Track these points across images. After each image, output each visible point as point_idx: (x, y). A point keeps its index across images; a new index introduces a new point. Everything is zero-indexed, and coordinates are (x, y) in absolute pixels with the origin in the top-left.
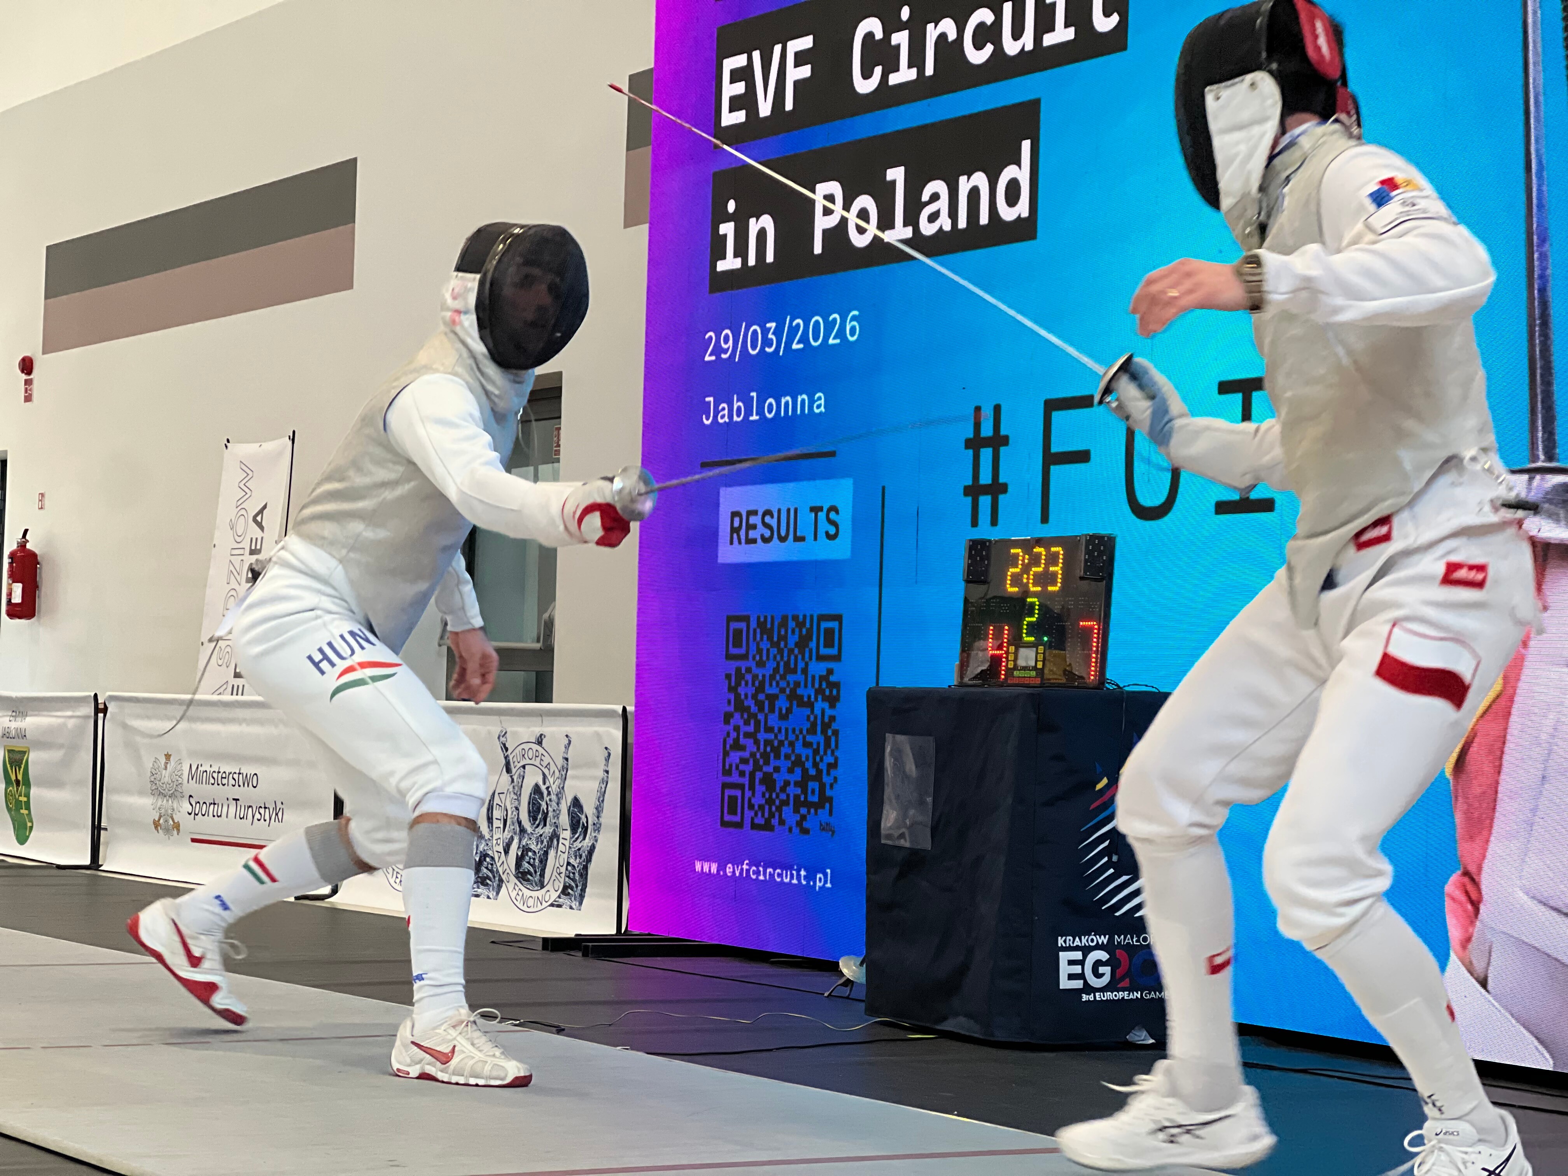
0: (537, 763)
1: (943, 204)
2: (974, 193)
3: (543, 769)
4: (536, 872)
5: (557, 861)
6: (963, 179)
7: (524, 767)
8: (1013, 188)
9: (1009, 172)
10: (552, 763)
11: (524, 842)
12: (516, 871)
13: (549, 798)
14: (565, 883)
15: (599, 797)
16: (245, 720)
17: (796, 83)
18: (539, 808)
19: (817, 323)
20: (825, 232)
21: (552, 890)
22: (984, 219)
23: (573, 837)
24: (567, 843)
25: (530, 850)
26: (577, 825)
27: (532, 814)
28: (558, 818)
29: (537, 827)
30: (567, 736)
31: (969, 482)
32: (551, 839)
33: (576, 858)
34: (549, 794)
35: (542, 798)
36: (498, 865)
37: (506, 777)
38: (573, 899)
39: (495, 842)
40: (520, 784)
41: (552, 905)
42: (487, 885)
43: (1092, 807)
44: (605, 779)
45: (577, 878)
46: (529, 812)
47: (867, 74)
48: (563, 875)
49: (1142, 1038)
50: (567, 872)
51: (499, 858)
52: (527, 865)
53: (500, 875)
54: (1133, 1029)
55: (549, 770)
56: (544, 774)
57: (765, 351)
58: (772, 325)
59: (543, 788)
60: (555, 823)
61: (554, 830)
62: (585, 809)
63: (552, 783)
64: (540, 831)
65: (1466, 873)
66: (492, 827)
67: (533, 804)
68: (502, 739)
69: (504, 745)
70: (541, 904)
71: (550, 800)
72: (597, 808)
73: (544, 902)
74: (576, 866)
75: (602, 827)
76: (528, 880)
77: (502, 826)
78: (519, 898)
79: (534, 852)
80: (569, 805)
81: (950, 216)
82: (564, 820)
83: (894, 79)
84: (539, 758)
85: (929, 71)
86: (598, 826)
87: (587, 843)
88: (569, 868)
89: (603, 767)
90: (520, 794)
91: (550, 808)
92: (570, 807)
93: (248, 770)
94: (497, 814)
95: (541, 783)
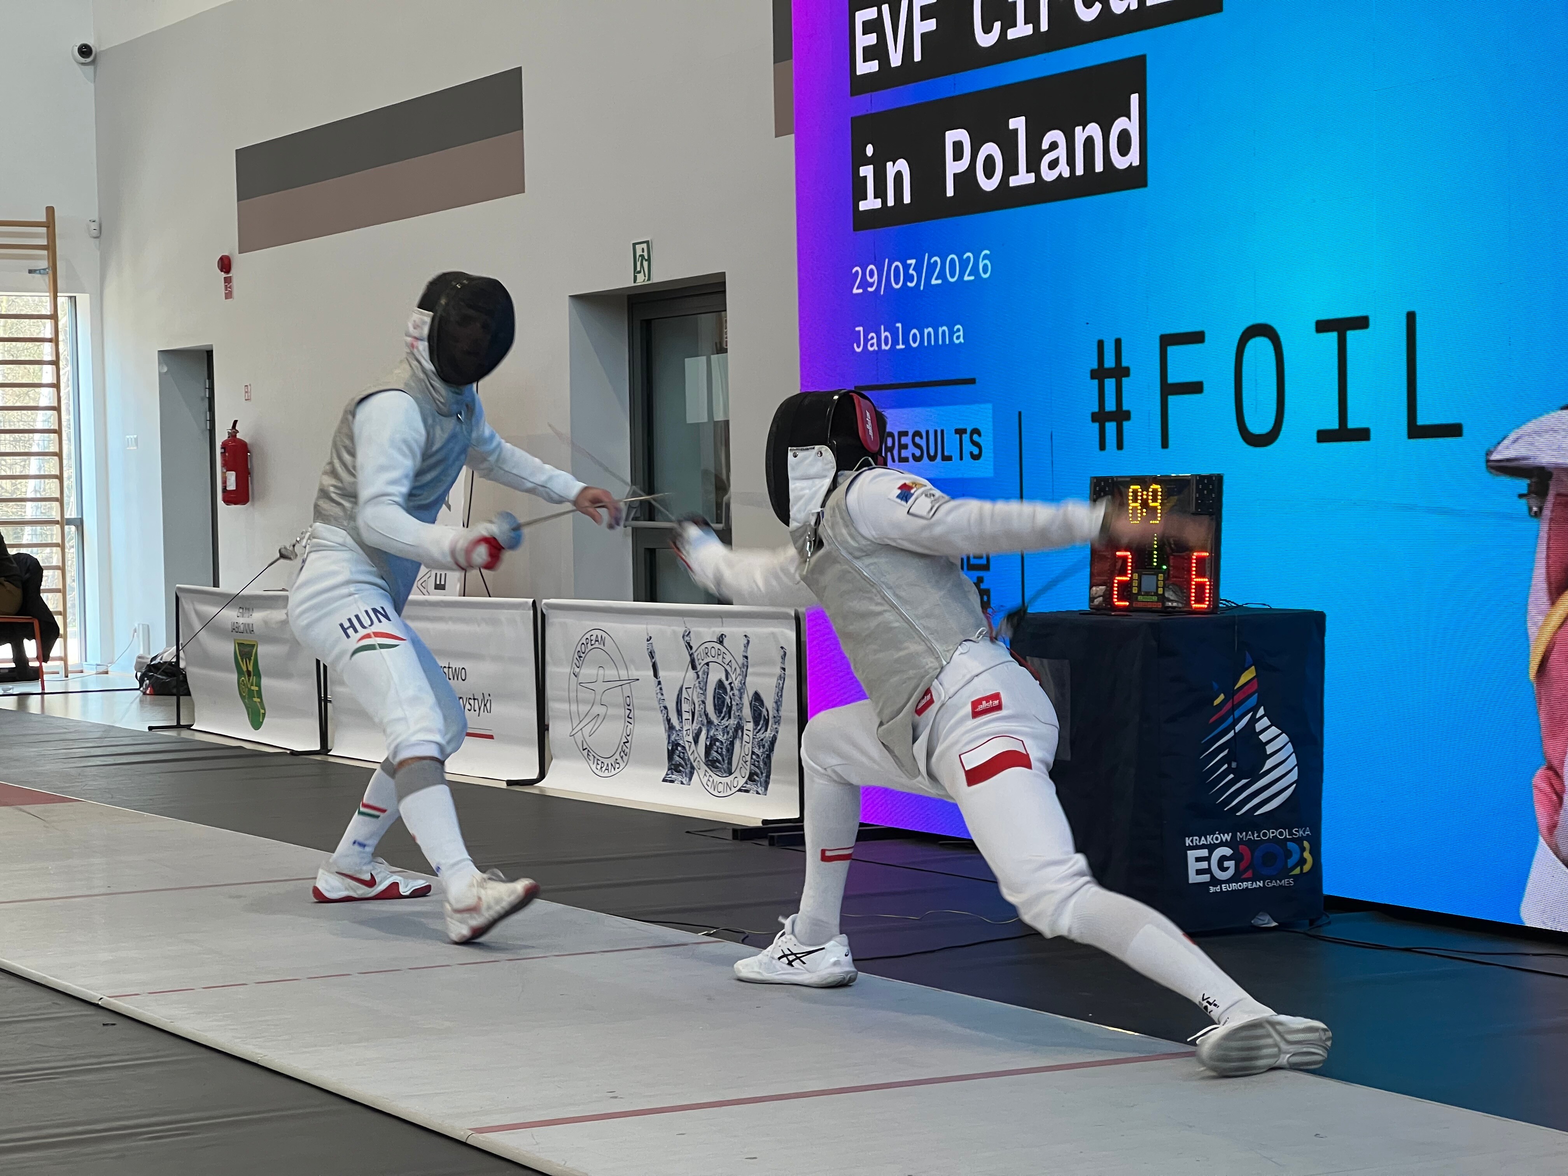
0: (720, 660)
1: (1061, 153)
2: (1089, 142)
3: (725, 666)
4: (723, 760)
5: (742, 750)
6: (1078, 129)
7: (707, 664)
8: (1124, 136)
9: (1120, 124)
10: (733, 661)
11: (711, 733)
12: (705, 758)
13: (732, 692)
14: (751, 770)
15: (778, 693)
16: (451, 619)
17: (924, 36)
18: (723, 702)
19: (952, 260)
20: (956, 176)
21: (740, 778)
22: (1099, 167)
23: (756, 729)
24: (751, 734)
25: (717, 740)
26: (759, 718)
27: (717, 707)
28: (741, 711)
29: (722, 720)
30: (746, 636)
31: (1096, 409)
32: (736, 730)
33: (759, 748)
34: (732, 689)
35: (726, 692)
36: (690, 753)
37: (691, 674)
38: (759, 784)
39: (685, 733)
40: (705, 680)
41: (740, 790)
42: (680, 771)
43: (1211, 721)
44: (783, 675)
45: (762, 766)
46: (715, 706)
47: (987, 29)
48: (748, 763)
49: (1266, 922)
50: (753, 761)
51: (690, 747)
52: (715, 754)
53: (691, 763)
54: (1257, 914)
55: (731, 667)
56: (726, 670)
57: (908, 287)
58: (913, 262)
59: (726, 683)
60: (739, 715)
61: (738, 722)
62: (766, 703)
63: (734, 679)
64: (725, 722)
65: (1550, 768)
66: (682, 719)
67: (718, 698)
68: (687, 638)
69: (689, 644)
70: (730, 789)
71: (733, 694)
72: (776, 702)
73: (732, 788)
74: (760, 755)
75: (782, 720)
76: (717, 767)
77: (691, 718)
78: (709, 784)
79: (722, 742)
80: (750, 699)
81: (1068, 164)
82: (747, 712)
83: (1012, 34)
84: (721, 656)
85: (1044, 27)
86: (779, 718)
87: (769, 734)
88: (754, 757)
89: (780, 665)
90: (706, 690)
91: (733, 703)
92: (752, 701)
93: (456, 664)
94: (685, 707)
95: (724, 679)
